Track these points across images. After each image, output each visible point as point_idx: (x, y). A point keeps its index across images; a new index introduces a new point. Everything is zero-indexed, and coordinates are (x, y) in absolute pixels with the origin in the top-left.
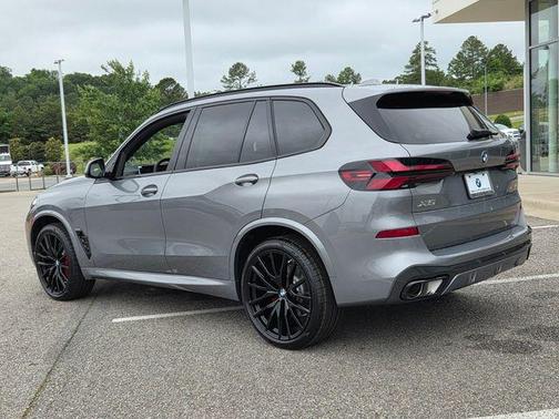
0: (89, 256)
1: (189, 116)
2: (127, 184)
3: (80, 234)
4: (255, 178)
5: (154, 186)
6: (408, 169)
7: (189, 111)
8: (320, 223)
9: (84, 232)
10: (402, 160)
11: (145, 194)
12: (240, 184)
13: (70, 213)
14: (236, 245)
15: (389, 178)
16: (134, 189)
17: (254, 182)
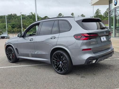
0: (18, 54)
1: (40, 24)
2: (26, 38)
3: (16, 49)
4: (55, 37)
5: (32, 39)
6: (89, 35)
7: (40, 23)
8: (69, 47)
9: (17, 48)
10: (88, 34)
11: (30, 40)
12: (51, 38)
13: (14, 44)
14: (50, 51)
15: (85, 38)
16: (28, 39)
17: (55, 38)
